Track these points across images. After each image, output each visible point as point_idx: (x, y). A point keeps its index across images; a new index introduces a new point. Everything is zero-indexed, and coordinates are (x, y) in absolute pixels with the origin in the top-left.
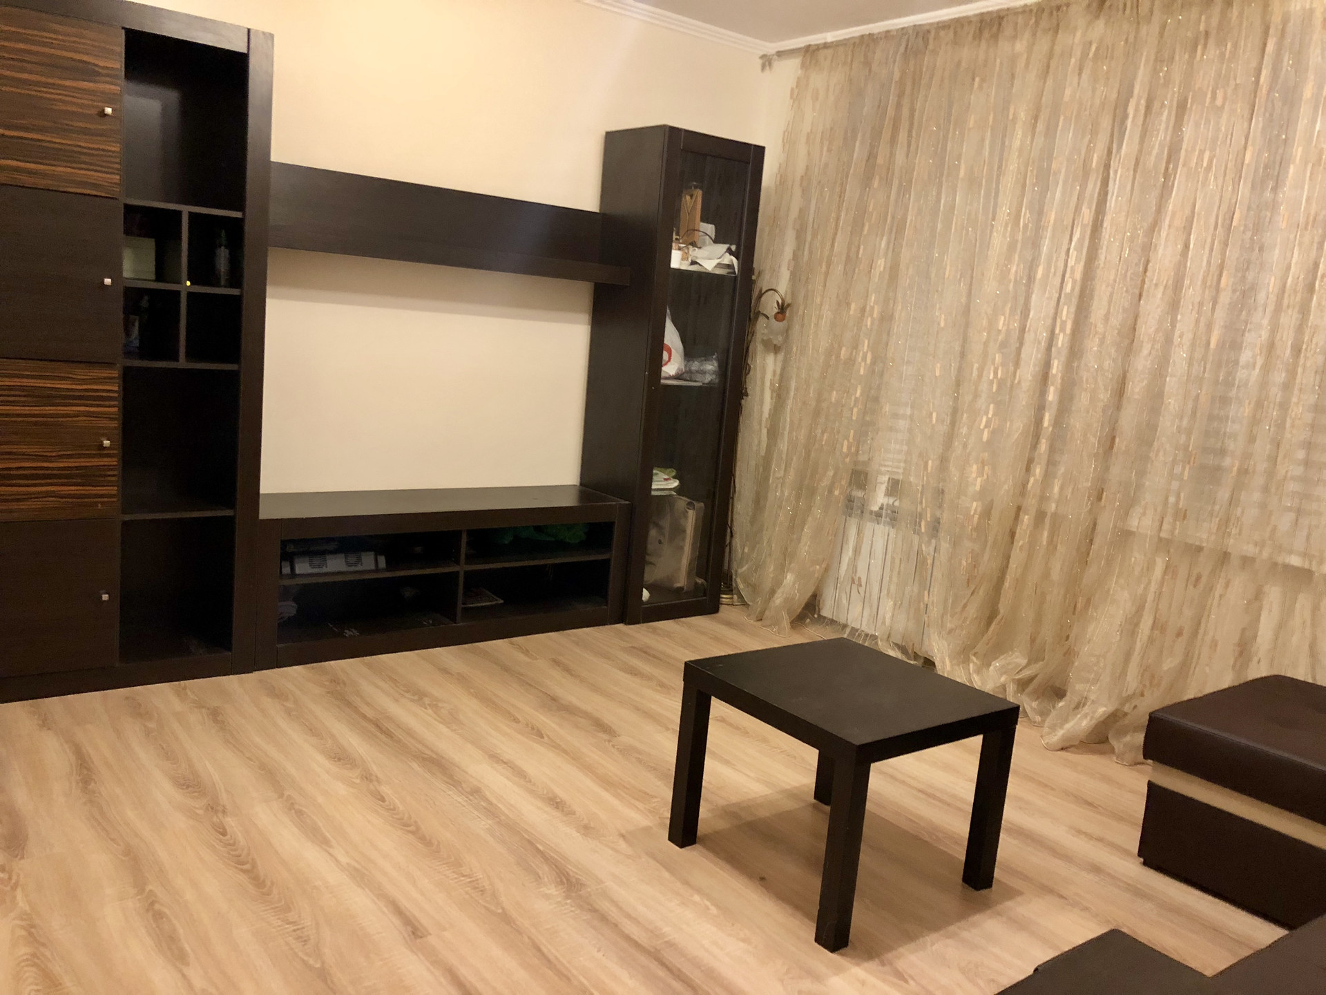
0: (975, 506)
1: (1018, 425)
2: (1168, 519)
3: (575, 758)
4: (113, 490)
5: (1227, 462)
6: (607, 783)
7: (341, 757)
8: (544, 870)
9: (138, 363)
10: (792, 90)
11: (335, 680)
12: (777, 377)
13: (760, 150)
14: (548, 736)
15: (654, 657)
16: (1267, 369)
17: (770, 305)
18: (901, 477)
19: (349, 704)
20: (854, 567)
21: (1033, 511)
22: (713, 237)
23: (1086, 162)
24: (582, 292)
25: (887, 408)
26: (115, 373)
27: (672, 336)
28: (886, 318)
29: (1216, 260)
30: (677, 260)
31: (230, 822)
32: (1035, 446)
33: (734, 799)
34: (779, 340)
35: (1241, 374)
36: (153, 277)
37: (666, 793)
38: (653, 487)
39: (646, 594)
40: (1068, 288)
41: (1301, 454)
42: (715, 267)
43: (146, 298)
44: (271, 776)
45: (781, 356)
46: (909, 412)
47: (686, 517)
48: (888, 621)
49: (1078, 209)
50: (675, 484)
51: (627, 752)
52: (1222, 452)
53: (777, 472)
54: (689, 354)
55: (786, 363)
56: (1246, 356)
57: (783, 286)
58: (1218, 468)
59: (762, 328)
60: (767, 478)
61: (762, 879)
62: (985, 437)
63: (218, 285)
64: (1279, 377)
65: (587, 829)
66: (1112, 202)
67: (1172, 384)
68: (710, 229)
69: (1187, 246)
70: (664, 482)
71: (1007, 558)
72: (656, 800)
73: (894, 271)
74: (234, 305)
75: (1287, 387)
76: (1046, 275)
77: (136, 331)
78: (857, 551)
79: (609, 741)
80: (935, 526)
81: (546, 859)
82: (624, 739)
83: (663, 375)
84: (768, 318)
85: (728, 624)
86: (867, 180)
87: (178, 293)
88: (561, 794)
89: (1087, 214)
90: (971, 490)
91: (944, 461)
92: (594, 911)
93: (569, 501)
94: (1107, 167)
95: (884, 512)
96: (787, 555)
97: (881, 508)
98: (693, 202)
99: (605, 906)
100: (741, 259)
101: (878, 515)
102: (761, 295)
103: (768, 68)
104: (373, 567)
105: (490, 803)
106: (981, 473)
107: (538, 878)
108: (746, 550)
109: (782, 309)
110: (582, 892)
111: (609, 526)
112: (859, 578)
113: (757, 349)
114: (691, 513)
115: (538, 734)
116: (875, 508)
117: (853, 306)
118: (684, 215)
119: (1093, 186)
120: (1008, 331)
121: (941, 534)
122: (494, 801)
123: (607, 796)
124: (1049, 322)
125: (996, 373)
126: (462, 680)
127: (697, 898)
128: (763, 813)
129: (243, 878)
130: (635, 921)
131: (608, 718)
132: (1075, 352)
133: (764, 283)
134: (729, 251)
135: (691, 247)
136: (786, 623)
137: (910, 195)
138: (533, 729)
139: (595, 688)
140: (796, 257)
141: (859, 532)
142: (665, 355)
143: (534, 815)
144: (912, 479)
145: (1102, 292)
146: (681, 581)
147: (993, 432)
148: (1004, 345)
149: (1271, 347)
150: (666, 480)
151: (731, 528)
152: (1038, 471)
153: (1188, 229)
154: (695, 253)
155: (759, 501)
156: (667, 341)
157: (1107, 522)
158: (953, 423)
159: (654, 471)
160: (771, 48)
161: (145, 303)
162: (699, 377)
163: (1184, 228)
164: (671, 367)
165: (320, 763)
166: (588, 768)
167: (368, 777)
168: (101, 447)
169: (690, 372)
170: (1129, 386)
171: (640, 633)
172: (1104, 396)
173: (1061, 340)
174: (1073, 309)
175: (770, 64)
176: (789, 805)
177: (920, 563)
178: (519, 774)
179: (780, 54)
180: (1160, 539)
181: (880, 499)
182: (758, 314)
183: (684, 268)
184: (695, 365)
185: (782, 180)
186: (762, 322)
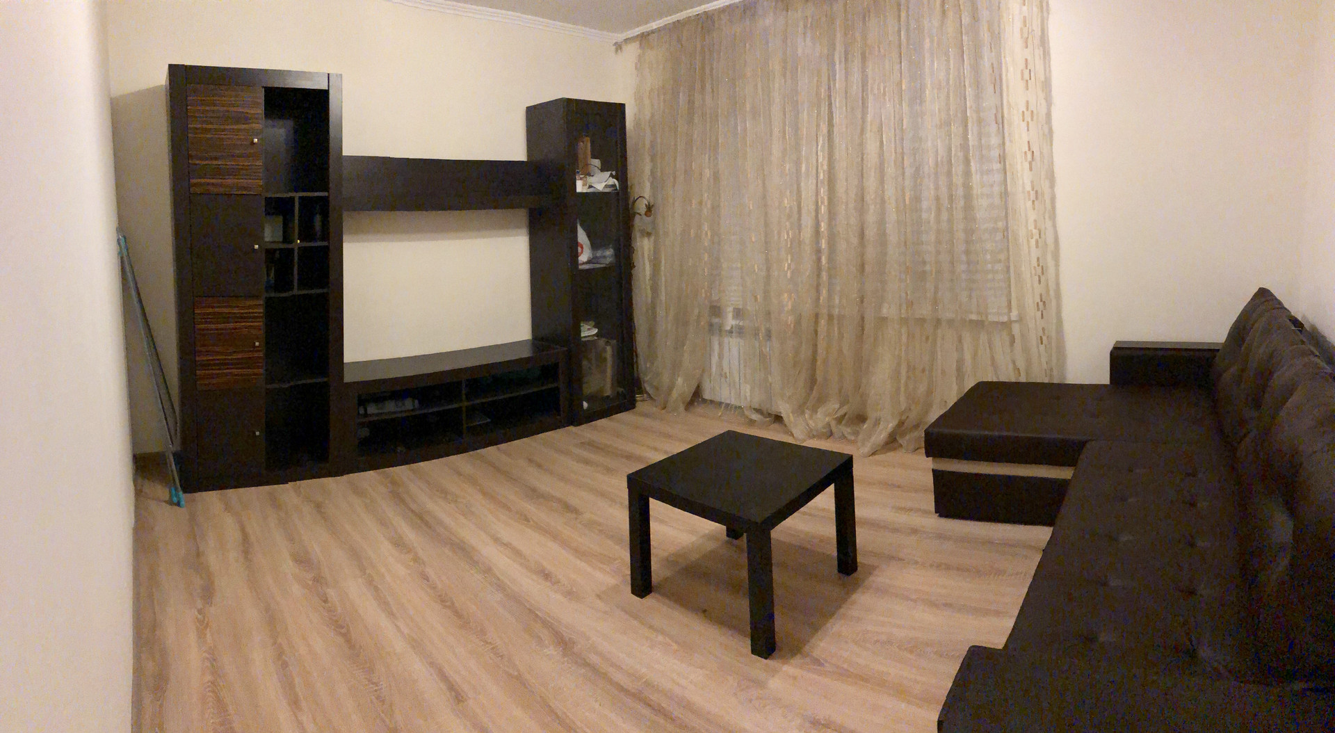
0: (791, 319)
1: (807, 266)
2: (904, 306)
3: (555, 536)
4: (261, 371)
5: (928, 268)
6: (580, 553)
7: (399, 543)
8: (545, 634)
9: (273, 295)
10: (636, 64)
11: (394, 483)
12: (652, 252)
13: (622, 106)
14: (533, 521)
15: (598, 448)
16: (939, 210)
17: (641, 207)
18: (741, 307)
19: (402, 501)
20: (720, 366)
21: (826, 317)
22: (600, 166)
23: (818, 94)
24: (522, 215)
25: (725, 265)
26: (261, 302)
27: (582, 236)
28: (715, 208)
29: (899, 150)
30: (580, 187)
31: (331, 593)
32: (819, 276)
33: (672, 549)
34: (649, 230)
35: (924, 216)
36: (281, 240)
37: (624, 555)
38: (582, 336)
39: (585, 405)
40: (821, 176)
41: (964, 258)
42: (604, 188)
43: (278, 252)
44: (356, 555)
45: (652, 238)
46: (739, 265)
47: (606, 352)
48: (749, 398)
49: (818, 126)
50: (595, 331)
51: (591, 525)
52: (924, 263)
53: (661, 312)
54: (594, 246)
55: (656, 243)
56: (925, 205)
57: (647, 192)
58: (924, 272)
59: (638, 222)
60: (655, 317)
61: (705, 611)
62: (789, 274)
63: (315, 240)
64: (945, 216)
65: (571, 594)
66: (836, 120)
67: (890, 228)
68: (597, 162)
69: (882, 142)
70: (588, 331)
71: (815, 346)
72: (617, 562)
73: (716, 177)
74: (326, 250)
75: (950, 221)
76: (807, 169)
77: (272, 275)
78: (721, 357)
79: (576, 519)
80: (769, 335)
81: (546, 624)
82: (587, 516)
83: (580, 262)
84: (640, 215)
85: (646, 415)
86: (690, 121)
87: (293, 250)
88: (549, 567)
89: (824, 128)
90: (786, 309)
91: (766, 293)
92: (586, 664)
93: (526, 353)
94: (830, 97)
95: (734, 330)
96: (676, 366)
97: (732, 328)
98: (585, 146)
99: (594, 659)
100: (620, 179)
101: (731, 332)
102: (635, 201)
103: (619, 51)
104: (411, 408)
105: (499, 579)
106: (790, 298)
107: (540, 640)
108: (648, 366)
109: (649, 208)
110: (575, 650)
111: (556, 365)
112: (726, 373)
113: (636, 234)
114: (609, 348)
115: (525, 519)
116: (728, 328)
117: (694, 201)
118: (581, 156)
119: (824, 109)
120: (791, 207)
121: (774, 338)
122: (501, 578)
123: (582, 565)
124: (814, 199)
125: (788, 234)
126: (472, 481)
127: (660, 638)
128: (694, 557)
129: (340, 640)
130: (619, 668)
131: (574, 502)
132: (832, 215)
133: (635, 192)
134: (611, 176)
135: (588, 177)
136: (682, 408)
137: (718, 125)
138: (521, 515)
139: (562, 478)
140: (653, 172)
141: (720, 344)
142: (579, 249)
143: (530, 586)
144: (749, 308)
145: (841, 175)
146: (608, 392)
147: (793, 273)
148: (789, 217)
149: (937, 198)
150: (589, 329)
151: (636, 352)
152: (824, 292)
153: (880, 131)
154: (590, 180)
155: (652, 332)
156: (580, 240)
157: (870, 316)
158: (768, 270)
159: (582, 324)
160: (620, 37)
161: (277, 255)
162: (602, 261)
163: (878, 131)
164: (583, 258)
165: (386, 547)
166: (565, 544)
167: (416, 559)
168: (254, 346)
169: (597, 257)
170: (867, 232)
171: (585, 432)
172: (855, 240)
173: (823, 209)
174: (826, 187)
175: (621, 48)
176: (711, 546)
177: (763, 358)
178: (517, 553)
179: (627, 41)
180: (901, 319)
181: (730, 322)
182: (635, 214)
183: (585, 191)
184: (599, 253)
185: (638, 124)
186: (637, 218)
